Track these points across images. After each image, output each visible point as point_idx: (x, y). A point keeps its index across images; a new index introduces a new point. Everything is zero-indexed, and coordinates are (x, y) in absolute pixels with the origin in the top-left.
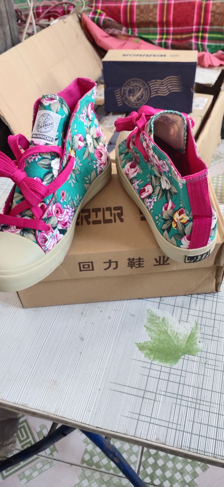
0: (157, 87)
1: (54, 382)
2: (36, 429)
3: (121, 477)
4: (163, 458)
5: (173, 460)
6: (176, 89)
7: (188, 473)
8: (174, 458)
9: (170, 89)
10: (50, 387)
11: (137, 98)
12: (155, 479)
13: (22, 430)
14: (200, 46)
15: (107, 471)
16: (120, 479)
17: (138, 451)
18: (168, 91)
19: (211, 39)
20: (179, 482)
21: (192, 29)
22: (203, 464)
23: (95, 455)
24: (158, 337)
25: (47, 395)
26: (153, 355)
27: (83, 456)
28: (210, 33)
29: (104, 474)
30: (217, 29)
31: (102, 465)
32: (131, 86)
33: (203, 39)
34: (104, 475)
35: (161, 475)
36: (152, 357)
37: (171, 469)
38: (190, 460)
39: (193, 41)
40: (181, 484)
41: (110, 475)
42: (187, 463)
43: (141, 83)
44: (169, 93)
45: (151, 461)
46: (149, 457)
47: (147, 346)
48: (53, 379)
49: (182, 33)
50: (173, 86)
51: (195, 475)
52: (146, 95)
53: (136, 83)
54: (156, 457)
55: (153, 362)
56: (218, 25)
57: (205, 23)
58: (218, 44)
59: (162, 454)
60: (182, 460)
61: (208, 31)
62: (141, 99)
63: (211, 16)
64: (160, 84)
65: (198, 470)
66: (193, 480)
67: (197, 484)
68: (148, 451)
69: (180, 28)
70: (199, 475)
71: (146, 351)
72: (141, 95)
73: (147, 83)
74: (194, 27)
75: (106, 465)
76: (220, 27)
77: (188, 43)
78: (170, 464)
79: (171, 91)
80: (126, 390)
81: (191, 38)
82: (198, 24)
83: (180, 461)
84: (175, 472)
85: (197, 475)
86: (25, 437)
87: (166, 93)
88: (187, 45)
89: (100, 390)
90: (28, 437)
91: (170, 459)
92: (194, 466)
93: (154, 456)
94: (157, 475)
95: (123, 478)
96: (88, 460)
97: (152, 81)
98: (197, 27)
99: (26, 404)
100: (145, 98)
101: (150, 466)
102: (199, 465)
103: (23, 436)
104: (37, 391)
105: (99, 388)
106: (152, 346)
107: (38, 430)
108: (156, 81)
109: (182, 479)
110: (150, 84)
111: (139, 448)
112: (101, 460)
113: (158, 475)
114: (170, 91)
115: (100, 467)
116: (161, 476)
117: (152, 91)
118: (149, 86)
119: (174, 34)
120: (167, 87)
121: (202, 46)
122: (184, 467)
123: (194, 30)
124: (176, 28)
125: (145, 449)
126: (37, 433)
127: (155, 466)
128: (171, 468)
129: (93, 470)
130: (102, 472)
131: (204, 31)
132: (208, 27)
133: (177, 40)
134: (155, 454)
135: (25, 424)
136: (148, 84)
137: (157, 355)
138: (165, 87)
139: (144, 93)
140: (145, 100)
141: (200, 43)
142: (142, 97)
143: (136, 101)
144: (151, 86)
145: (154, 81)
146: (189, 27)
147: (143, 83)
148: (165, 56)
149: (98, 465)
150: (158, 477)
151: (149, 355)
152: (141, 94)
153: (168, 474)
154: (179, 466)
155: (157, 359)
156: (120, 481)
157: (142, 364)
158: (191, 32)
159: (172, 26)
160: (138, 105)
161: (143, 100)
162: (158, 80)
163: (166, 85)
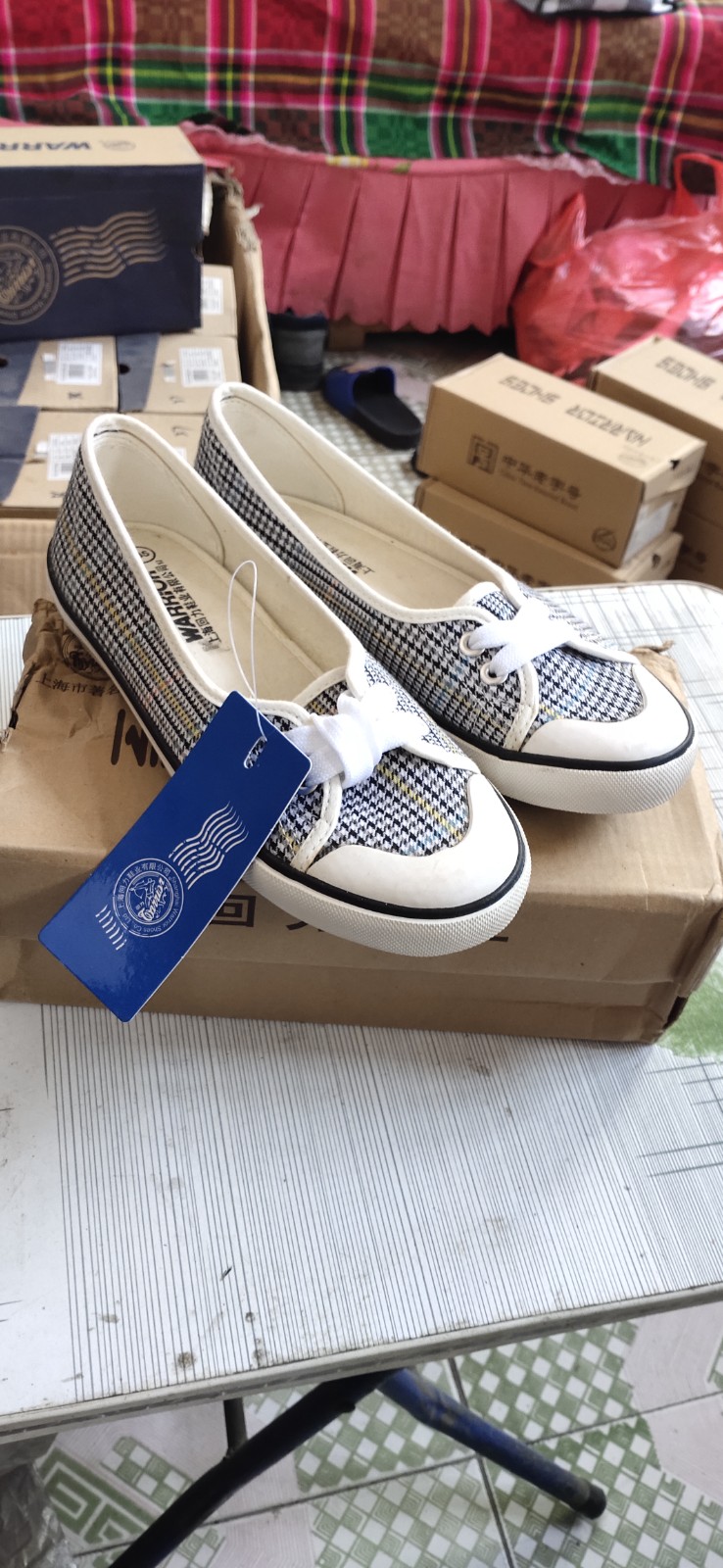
0: (83, 252)
2: (107, 1462)
3: (432, 1468)
4: (516, 1359)
5: (545, 1352)
6: (145, 255)
7: (597, 1367)
8: (543, 1345)
9: (126, 256)
10: (495, 1242)
11: (19, 292)
12: (523, 1424)
13: (61, 1486)
14: (118, 109)
15: (388, 1474)
16: (433, 1477)
17: (443, 1376)
18: (119, 261)
19: (145, 86)
20: (586, 1400)
21: (83, 52)
22: (618, 1324)
23: (330, 1448)
25: (502, 1267)
26: (691, 1040)
27: (297, 1467)
28: (139, 65)
29: (383, 1484)
30: (161, 53)
31: (365, 1464)
33: (120, 83)
34: (385, 1488)
35: (534, 1405)
36: (692, 1047)
37: (550, 1380)
38: (583, 1332)
39: (92, 92)
40: (593, 1405)
41: (400, 1479)
42: (577, 1345)
43: (26, 240)
44: (122, 268)
45: (490, 1383)
46: (481, 1375)
48: (487, 1217)
49: (51, 67)
50: (137, 244)
51: (614, 1363)
52: (46, 280)
53: (10, 240)
54: (498, 1366)
55: (704, 1060)
56: (164, 41)
57: (122, 35)
58: (170, 101)
59: (507, 1350)
60: (564, 1341)
61: (133, 58)
62: (32, 293)
63: (139, 10)
64: (91, 241)
65: (616, 1346)
66: (616, 1379)
67: (632, 1383)
68: (468, 1360)
69: (42, 50)
70: (624, 1357)
72: (32, 280)
73: (45, 238)
74: (89, 47)
75: (376, 1457)
76: (170, 47)
77: (77, 98)
78: (541, 1368)
79: (131, 262)
80: (692, 1158)
81: (82, 82)
82: (101, 36)
83: (562, 1347)
84: (565, 1381)
85: (618, 1361)
86: (83, 1504)
87: (116, 270)
88: (79, 107)
89: (628, 1189)
90: (94, 1502)
91: (533, 1356)
92: (601, 1343)
93: (491, 1366)
94: (522, 1413)
95: (439, 1470)
96: (319, 1470)
97: (64, 232)
98: (97, 46)
99: (461, 1320)
100: (44, 290)
101: (494, 1396)
102: (611, 1333)
103: (75, 1507)
104: (467, 1268)
105: (622, 1184)
107: (114, 1461)
108: (78, 232)
109: (590, 1390)
110: (58, 243)
111: (442, 1365)
112: (354, 1452)
113: (527, 1411)
114: (124, 261)
115: (364, 1472)
116: (535, 1410)
117: (67, 266)
118: (56, 250)
119: (22, 70)
120: (115, 250)
121: (124, 106)
122: (578, 1357)
123: (89, 56)
124: (28, 50)
125: (459, 1360)
126: (116, 1473)
127: (507, 1392)
128: (548, 1375)
129: (346, 1493)
130: (374, 1483)
131: (121, 59)
132: (132, 47)
133: (36, 88)
134: (491, 1359)
135: (59, 1466)
136: (51, 244)
137: (701, 1039)
138: (110, 249)
139: (40, 273)
140: (45, 296)
141: (112, 97)
142: (35, 286)
143: (16, 301)
144: (62, 250)
145: (71, 230)
146: (72, 48)
147: (33, 239)
148: (86, 146)
149: (352, 1469)
150: (529, 1417)
151: (681, 1045)
152: (30, 278)
153: (550, 1395)
154: (566, 1360)
155: (707, 1048)
156: (436, 1480)
157: (680, 1077)
158: (81, 63)
159: (11, 42)
160: (24, 314)
161: (40, 298)
162: (82, 229)
163: (111, 244)
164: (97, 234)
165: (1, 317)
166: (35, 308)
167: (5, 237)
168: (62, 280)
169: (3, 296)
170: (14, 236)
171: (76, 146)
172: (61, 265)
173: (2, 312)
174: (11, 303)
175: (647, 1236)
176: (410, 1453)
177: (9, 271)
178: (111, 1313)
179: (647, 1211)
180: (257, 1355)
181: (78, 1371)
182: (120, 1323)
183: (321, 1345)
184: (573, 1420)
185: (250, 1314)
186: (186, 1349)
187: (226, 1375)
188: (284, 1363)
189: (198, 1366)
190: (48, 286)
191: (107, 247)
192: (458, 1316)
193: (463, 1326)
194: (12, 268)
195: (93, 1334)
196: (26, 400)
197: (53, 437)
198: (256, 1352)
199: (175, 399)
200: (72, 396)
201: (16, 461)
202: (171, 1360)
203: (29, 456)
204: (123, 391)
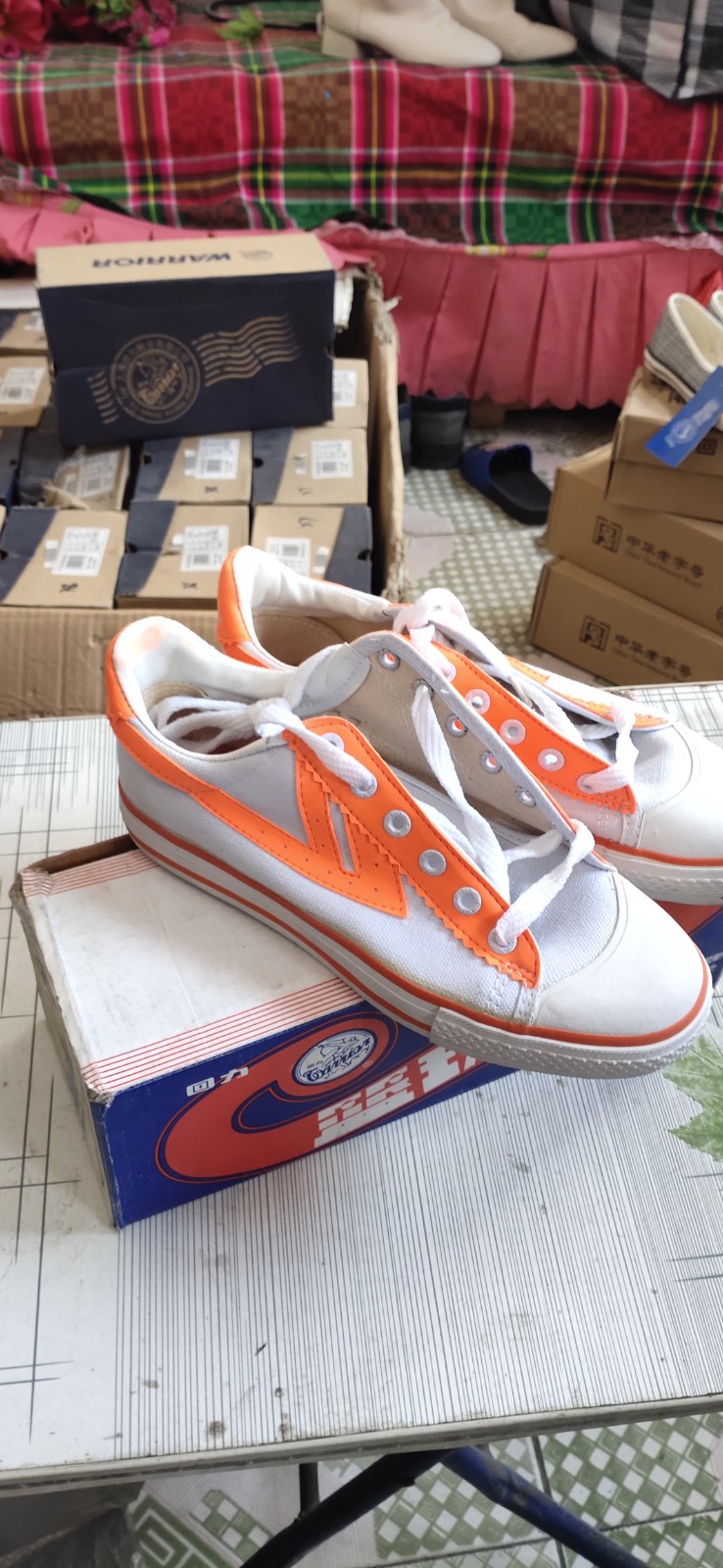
0: (223, 355)
1: (520, 1318)
2: (196, 1513)
3: (510, 1546)
4: (600, 1444)
5: (630, 1439)
6: (280, 356)
7: (683, 1457)
8: (628, 1432)
9: (263, 357)
10: (518, 1336)
11: (163, 394)
12: (603, 1510)
13: (151, 1533)
14: (267, 211)
15: (466, 1548)
16: (510, 1555)
17: (526, 1454)
18: (256, 362)
19: (293, 188)
20: (670, 1490)
21: (235, 160)
22: (707, 1415)
23: (410, 1517)
24: (716, 1095)
25: (523, 1361)
27: (376, 1533)
28: (288, 168)
29: (460, 1558)
30: (308, 156)
31: (443, 1536)
32: (139, 360)
33: (270, 187)
34: (462, 1562)
35: (616, 1491)
37: (634, 1467)
38: (671, 1421)
39: (244, 196)
40: (675, 1495)
41: (477, 1554)
42: (664, 1434)
43: (169, 346)
44: (259, 368)
45: (572, 1465)
46: (564, 1457)
47: (704, 1130)
48: (513, 1311)
49: (205, 174)
50: (273, 346)
51: (700, 1455)
52: (188, 382)
53: (155, 347)
54: (582, 1449)
56: (311, 144)
57: (271, 141)
58: (317, 201)
59: (592, 1434)
60: (651, 1428)
61: (282, 162)
62: (175, 394)
63: (286, 118)
64: (229, 345)
65: (704, 1437)
66: (701, 1470)
67: (718, 1476)
68: (552, 1441)
69: (197, 159)
70: (711, 1449)
71: (710, 1143)
72: (176, 383)
73: (188, 344)
74: (241, 154)
75: (455, 1529)
76: (317, 150)
77: (229, 203)
78: (626, 1454)
79: (267, 363)
81: (234, 187)
82: (252, 143)
83: (648, 1434)
84: (650, 1470)
85: (706, 1453)
86: (171, 1552)
87: (253, 370)
88: (230, 211)
89: (655, 1292)
90: (181, 1550)
91: (619, 1441)
92: (688, 1434)
93: (575, 1448)
94: (604, 1498)
95: (517, 1547)
96: (398, 1538)
97: (204, 338)
98: (248, 152)
99: (479, 1410)
100: (186, 391)
101: (576, 1479)
102: (700, 1424)
103: (162, 1553)
104: (488, 1360)
105: (650, 1287)
106: (716, 1124)
107: (203, 1512)
108: (218, 337)
109: (674, 1480)
110: (199, 348)
111: (525, 1444)
112: (433, 1523)
113: (609, 1496)
114: (261, 362)
115: (442, 1544)
116: (616, 1497)
117: (207, 369)
118: (197, 354)
119: (179, 177)
120: (252, 352)
121: (274, 208)
122: (664, 1445)
123: (241, 162)
124: (185, 160)
125: (543, 1440)
126: (204, 1524)
127: (589, 1476)
128: (632, 1463)
129: (423, 1563)
130: (451, 1555)
131: (270, 164)
132: (281, 152)
133: (192, 195)
134: (575, 1442)
135: (151, 1513)
136: (193, 349)
138: (248, 351)
139: (183, 376)
140: (187, 396)
141: (263, 200)
142: (178, 388)
143: (161, 403)
144: (204, 354)
145: (211, 335)
146: (226, 156)
147: (176, 345)
148: (227, 256)
149: (430, 1540)
150: (610, 1502)
152: (172, 381)
153: (633, 1482)
154: (652, 1448)
156: (513, 1558)
157: (718, 1183)
158: (233, 169)
159: (169, 154)
160: (167, 413)
161: (183, 399)
162: (222, 334)
163: (249, 346)
164: (235, 338)
165: (147, 417)
166: (178, 408)
167: (150, 344)
168: (203, 381)
169: (149, 397)
170: (159, 343)
171: (217, 257)
172: (202, 367)
173: (147, 413)
174: (156, 404)
175: (669, 1340)
176: (488, 1529)
177: (154, 375)
178: (153, 1378)
179: (672, 1315)
180: (283, 1429)
181: (118, 1431)
182: (160, 1388)
184: (655, 1509)
185: (279, 1390)
186: (218, 1418)
187: (253, 1445)
188: (307, 1439)
189: (227, 1435)
190: (190, 388)
191: (244, 350)
192: (476, 1406)
193: (480, 1416)
194: (157, 372)
195: (135, 1397)
196: (165, 495)
197: (188, 529)
198: (282, 1426)
199: (303, 491)
200: (209, 489)
201: (152, 553)
202: (203, 1427)
203: (165, 548)
204: (256, 484)
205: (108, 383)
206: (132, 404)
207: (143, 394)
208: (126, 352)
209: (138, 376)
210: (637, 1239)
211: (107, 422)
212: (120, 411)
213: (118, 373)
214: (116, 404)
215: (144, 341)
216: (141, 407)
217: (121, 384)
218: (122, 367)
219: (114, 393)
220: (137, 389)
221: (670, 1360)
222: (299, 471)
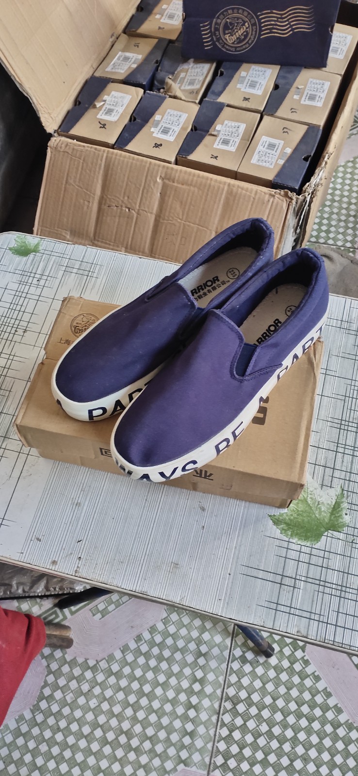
0: (273, 23)
1: (175, 565)
6: (304, 28)
9: (294, 27)
10: (171, 570)
11: (237, 38)
18: (289, 29)
24: (296, 507)
25: (169, 580)
26: (291, 530)
32: (228, 18)
36: (290, 533)
43: (246, 14)
44: (291, 32)
47: (282, 520)
48: (173, 561)
50: (299, 22)
52: (252, 34)
53: (238, 13)
55: (291, 540)
62: (244, 39)
64: (277, 18)
71: (282, 526)
72: (245, 33)
73: (255, 14)
79: (295, 31)
80: (261, 574)
87: (288, 33)
89: (230, 575)
97: (265, 12)
100: (250, 38)
104: (156, 575)
105: (229, 572)
106: (289, 519)
108: (272, 13)
110: (261, 17)
117: (263, 29)
118: (259, 20)
120: (289, 23)
136: (257, 17)
137: (295, 532)
139: (250, 30)
140: (250, 42)
142: (246, 36)
143: (236, 43)
144: (263, 21)
145: (269, 11)
147: (249, 13)
151: (286, 530)
155: (295, 536)
157: (277, 542)
160: (238, 49)
161: (248, 42)
162: (274, 11)
163: (288, 20)
164: (282, 15)
165: (227, 50)
166: (244, 47)
167: (235, 11)
168: (260, 35)
169: (230, 39)
170: (240, 11)
172: (260, 27)
173: (227, 47)
174: (233, 43)
175: (226, 594)
177: (235, 27)
178: (40, 538)
179: (232, 585)
180: (76, 572)
181: (22, 552)
182: (41, 542)
183: (96, 578)
185: (80, 558)
186: (56, 560)
187: (64, 573)
188: (83, 578)
189: (57, 566)
190: (252, 37)
191: (286, 21)
192: (144, 590)
193: (144, 593)
194: (236, 26)
195: (32, 542)
196: (221, 99)
197: (226, 122)
198: (76, 570)
199: (293, 110)
200: (246, 99)
201: (204, 133)
202: (50, 561)
203: (211, 131)
204: (269, 101)
205: (210, 28)
206: (221, 41)
207: (227, 37)
208: (222, 13)
209: (226, 27)
210: (233, 553)
211: (206, 48)
212: (214, 44)
213: (216, 23)
214: (212, 40)
215: (233, 9)
216: (225, 43)
217: (217, 29)
218: (219, 21)
219: (212, 34)
220: (225, 34)
221: (222, 601)
222: (296, 97)
